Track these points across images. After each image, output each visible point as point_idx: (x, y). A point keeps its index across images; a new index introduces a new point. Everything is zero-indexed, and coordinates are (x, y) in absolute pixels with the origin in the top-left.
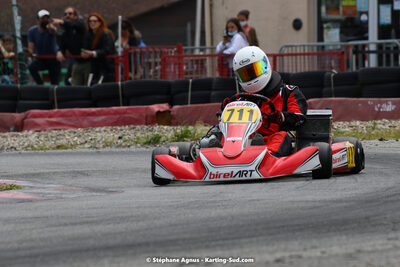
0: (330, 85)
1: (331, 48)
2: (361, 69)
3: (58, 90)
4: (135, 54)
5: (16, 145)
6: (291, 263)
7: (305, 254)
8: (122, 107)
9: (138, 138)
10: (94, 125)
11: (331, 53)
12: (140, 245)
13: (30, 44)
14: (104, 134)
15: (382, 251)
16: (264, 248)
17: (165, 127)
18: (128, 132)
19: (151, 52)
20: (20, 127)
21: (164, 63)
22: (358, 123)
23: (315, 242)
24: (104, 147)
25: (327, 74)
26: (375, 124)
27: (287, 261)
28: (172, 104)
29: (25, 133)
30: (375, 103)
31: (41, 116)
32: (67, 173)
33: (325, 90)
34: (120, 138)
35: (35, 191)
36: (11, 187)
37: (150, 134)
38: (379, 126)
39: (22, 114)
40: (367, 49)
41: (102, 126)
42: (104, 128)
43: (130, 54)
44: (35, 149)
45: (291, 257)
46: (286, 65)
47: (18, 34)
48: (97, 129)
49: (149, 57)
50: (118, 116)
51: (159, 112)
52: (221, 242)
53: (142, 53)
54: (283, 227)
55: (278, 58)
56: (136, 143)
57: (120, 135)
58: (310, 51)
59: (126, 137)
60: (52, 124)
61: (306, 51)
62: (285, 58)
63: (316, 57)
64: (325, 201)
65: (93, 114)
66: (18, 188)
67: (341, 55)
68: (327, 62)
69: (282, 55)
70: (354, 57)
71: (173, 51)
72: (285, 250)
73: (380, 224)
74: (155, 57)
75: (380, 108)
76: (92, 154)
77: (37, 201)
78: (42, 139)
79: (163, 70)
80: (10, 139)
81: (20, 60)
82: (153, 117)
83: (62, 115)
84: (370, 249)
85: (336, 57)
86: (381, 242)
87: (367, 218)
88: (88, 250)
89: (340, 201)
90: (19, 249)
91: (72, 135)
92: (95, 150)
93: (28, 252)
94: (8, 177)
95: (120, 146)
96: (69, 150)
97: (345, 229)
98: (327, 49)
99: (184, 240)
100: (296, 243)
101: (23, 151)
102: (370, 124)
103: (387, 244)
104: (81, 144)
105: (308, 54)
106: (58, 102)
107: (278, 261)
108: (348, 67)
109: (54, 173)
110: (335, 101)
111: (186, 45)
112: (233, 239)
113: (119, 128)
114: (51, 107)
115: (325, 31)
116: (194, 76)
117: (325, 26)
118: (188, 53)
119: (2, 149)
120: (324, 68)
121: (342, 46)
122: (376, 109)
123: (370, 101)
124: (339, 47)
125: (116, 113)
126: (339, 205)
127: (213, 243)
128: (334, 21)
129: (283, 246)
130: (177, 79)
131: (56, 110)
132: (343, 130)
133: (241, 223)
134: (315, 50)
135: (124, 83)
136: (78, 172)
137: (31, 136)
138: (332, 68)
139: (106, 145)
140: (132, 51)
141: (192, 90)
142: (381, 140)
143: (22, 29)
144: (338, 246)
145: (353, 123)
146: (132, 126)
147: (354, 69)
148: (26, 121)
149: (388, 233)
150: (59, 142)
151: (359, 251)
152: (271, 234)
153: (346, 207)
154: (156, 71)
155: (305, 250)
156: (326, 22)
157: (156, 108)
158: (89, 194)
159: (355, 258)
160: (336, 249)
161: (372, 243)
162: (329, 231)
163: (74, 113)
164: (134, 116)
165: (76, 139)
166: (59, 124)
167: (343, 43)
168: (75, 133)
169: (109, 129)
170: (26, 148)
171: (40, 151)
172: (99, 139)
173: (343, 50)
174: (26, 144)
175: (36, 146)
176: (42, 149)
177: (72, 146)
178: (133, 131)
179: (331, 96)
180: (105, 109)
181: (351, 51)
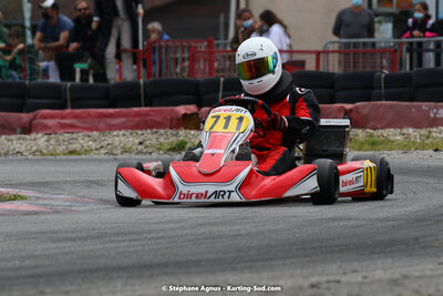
0: (380, 88)
1: (383, 45)
3: (71, 87)
4: (160, 47)
5: (23, 149)
6: (328, 289)
7: (344, 279)
8: (144, 109)
9: (161, 144)
10: (112, 128)
11: (383, 51)
12: (158, 265)
14: (123, 139)
15: (431, 277)
16: (299, 271)
17: (192, 132)
18: (150, 137)
19: (177, 47)
20: (27, 129)
21: (193, 59)
22: (411, 130)
23: (356, 265)
24: (122, 153)
25: (378, 74)
26: (430, 132)
27: (324, 286)
28: (200, 106)
29: (33, 136)
30: (431, 109)
31: (52, 117)
32: (79, 182)
33: (375, 92)
34: (141, 143)
35: (42, 202)
36: (15, 198)
37: (174, 139)
38: (434, 135)
39: (31, 115)
41: (120, 130)
42: (122, 132)
43: (154, 48)
44: (44, 155)
45: (328, 282)
46: (331, 63)
47: (28, 24)
48: (115, 133)
49: (176, 52)
50: (137, 119)
51: (185, 115)
52: (249, 264)
53: (167, 47)
54: (321, 247)
55: (322, 55)
56: (159, 149)
57: (141, 140)
59: (148, 143)
60: (64, 126)
62: (331, 55)
64: (370, 219)
65: (111, 116)
66: (22, 198)
67: (394, 52)
68: (378, 61)
69: (326, 52)
70: (408, 56)
71: (203, 46)
72: (321, 274)
73: (432, 246)
74: (183, 52)
75: (435, 114)
76: (109, 161)
77: (43, 213)
79: (191, 67)
80: (16, 143)
81: (30, 53)
82: (178, 120)
83: (76, 117)
84: (417, 274)
85: (387, 55)
86: (430, 266)
87: (416, 239)
88: (98, 270)
89: (387, 219)
90: (21, 268)
91: (87, 139)
92: (111, 157)
93: (31, 272)
94: (12, 186)
95: (140, 152)
96: (83, 156)
97: (391, 252)
98: (378, 46)
99: (208, 260)
100: (335, 266)
101: (31, 157)
102: (424, 131)
103: (437, 269)
104: (96, 149)
106: (72, 100)
107: (313, 286)
108: (401, 66)
109: (65, 182)
110: (386, 105)
111: (218, 39)
112: (263, 260)
113: (140, 132)
114: (63, 107)
115: (376, 26)
116: (227, 75)
118: (221, 48)
119: (6, 154)
120: (375, 67)
121: (395, 43)
122: (432, 115)
123: (425, 106)
124: (392, 44)
125: (137, 114)
126: (385, 224)
127: (242, 265)
128: (387, 15)
129: (319, 269)
130: (207, 77)
131: (69, 110)
132: (392, 138)
133: (273, 243)
135: (147, 80)
136: (91, 181)
137: (39, 140)
138: (382, 67)
139: (125, 151)
140: (157, 45)
141: (224, 90)
142: (436, 150)
143: (32, 18)
144: (381, 270)
145: (405, 131)
146: (155, 130)
147: (408, 69)
148: (35, 122)
149: (439, 257)
150: (72, 147)
151: (405, 277)
152: (306, 256)
153: (393, 227)
154: (183, 69)
155: (344, 274)
156: (377, 15)
157: (181, 110)
158: (104, 206)
159: (400, 285)
160: (379, 274)
161: (420, 268)
162: (372, 253)
163: (89, 114)
164: (158, 118)
165: (91, 143)
166: (72, 126)
167: (397, 40)
168: (89, 136)
169: (128, 133)
170: (34, 153)
171: (50, 157)
172: (117, 143)
173: (396, 47)
174: (34, 149)
175: (45, 151)
176: (52, 155)
177: (86, 152)
178: (155, 136)
179: (381, 100)
180: (124, 110)
181: (404, 49)
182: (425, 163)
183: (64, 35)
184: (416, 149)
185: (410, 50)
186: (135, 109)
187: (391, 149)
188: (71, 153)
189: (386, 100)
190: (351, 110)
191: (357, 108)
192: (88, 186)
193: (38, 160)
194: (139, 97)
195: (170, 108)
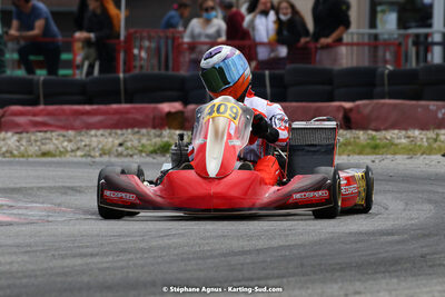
0: (383, 85)
1: (386, 36)
2: (422, 65)
3: (45, 82)
4: (142, 38)
8: (124, 106)
9: (143, 146)
10: (89, 127)
11: (387, 44)
13: (15, 23)
14: (101, 139)
17: (178, 132)
18: (132, 138)
22: (417, 132)
24: (101, 155)
25: (380, 70)
28: (186, 103)
29: (3, 135)
30: (439, 108)
31: (22, 114)
32: (59, 188)
33: (378, 90)
34: (121, 145)
37: (158, 140)
38: (442, 138)
39: (0, 112)
40: (430, 40)
41: (98, 129)
42: (101, 132)
43: (135, 38)
44: (14, 156)
48: (93, 132)
50: (116, 117)
51: (169, 114)
53: (150, 38)
54: (320, 265)
56: (141, 151)
57: (120, 141)
58: (361, 41)
59: (129, 144)
60: (36, 124)
61: (355, 40)
63: (366, 48)
65: (88, 113)
67: (398, 48)
68: (381, 54)
70: (414, 49)
73: (440, 265)
75: (444, 115)
76: (86, 164)
77: (18, 224)
78: (24, 142)
79: (176, 60)
82: (162, 118)
83: (49, 114)
85: (392, 48)
86: (439, 288)
91: (61, 139)
92: (89, 159)
95: (120, 155)
96: (58, 159)
97: (396, 271)
98: (381, 37)
100: (336, 287)
102: (431, 134)
104: (72, 151)
105: (358, 44)
106: (45, 96)
108: (406, 60)
109: (39, 188)
110: (390, 104)
113: (119, 132)
114: (35, 103)
115: (379, 16)
117: (379, 8)
120: (376, 62)
121: (400, 35)
122: (440, 115)
123: (432, 105)
124: (396, 36)
125: (117, 112)
128: (391, 4)
131: (41, 107)
132: (397, 141)
134: (366, 40)
135: (127, 75)
136: (69, 188)
137: (10, 140)
138: (386, 62)
139: (104, 153)
145: (410, 133)
146: (136, 130)
147: (414, 65)
148: (4, 119)
150: (45, 148)
156: (380, 4)
157: (166, 107)
158: (83, 216)
162: (376, 273)
163: (64, 112)
164: (139, 117)
165: (66, 144)
166: (44, 124)
167: (402, 32)
168: (64, 136)
169: (107, 132)
170: (4, 155)
171: (21, 159)
172: (94, 144)
173: (401, 40)
174: (4, 149)
175: (15, 152)
176: (23, 156)
177: (62, 154)
178: (137, 136)
179: (383, 98)
180: (102, 107)
181: (410, 41)
182: (432, 170)
183: (39, 24)
184: (422, 154)
185: (416, 44)
186: (115, 106)
187: (395, 154)
188: (44, 154)
189: (390, 98)
190: (351, 110)
191: (358, 106)
192: (66, 193)
193: (8, 162)
194: (118, 93)
195: (153, 105)
